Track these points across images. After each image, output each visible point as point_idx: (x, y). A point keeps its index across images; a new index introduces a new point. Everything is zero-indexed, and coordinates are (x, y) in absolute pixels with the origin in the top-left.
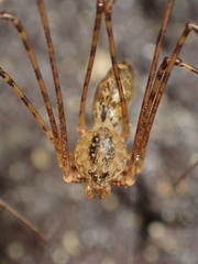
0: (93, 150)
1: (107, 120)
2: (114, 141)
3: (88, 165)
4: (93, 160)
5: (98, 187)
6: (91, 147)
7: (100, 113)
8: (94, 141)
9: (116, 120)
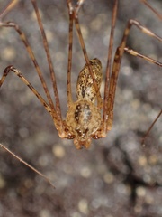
0: (77, 114)
1: (86, 95)
2: (91, 108)
3: (74, 125)
4: (77, 121)
5: (83, 140)
6: (76, 113)
7: (81, 91)
8: (77, 108)
9: (92, 95)
